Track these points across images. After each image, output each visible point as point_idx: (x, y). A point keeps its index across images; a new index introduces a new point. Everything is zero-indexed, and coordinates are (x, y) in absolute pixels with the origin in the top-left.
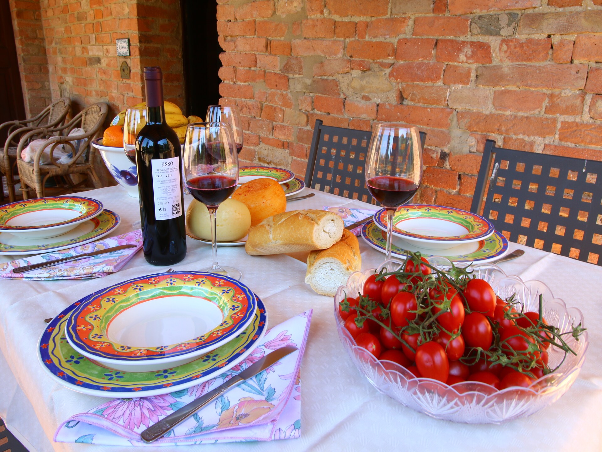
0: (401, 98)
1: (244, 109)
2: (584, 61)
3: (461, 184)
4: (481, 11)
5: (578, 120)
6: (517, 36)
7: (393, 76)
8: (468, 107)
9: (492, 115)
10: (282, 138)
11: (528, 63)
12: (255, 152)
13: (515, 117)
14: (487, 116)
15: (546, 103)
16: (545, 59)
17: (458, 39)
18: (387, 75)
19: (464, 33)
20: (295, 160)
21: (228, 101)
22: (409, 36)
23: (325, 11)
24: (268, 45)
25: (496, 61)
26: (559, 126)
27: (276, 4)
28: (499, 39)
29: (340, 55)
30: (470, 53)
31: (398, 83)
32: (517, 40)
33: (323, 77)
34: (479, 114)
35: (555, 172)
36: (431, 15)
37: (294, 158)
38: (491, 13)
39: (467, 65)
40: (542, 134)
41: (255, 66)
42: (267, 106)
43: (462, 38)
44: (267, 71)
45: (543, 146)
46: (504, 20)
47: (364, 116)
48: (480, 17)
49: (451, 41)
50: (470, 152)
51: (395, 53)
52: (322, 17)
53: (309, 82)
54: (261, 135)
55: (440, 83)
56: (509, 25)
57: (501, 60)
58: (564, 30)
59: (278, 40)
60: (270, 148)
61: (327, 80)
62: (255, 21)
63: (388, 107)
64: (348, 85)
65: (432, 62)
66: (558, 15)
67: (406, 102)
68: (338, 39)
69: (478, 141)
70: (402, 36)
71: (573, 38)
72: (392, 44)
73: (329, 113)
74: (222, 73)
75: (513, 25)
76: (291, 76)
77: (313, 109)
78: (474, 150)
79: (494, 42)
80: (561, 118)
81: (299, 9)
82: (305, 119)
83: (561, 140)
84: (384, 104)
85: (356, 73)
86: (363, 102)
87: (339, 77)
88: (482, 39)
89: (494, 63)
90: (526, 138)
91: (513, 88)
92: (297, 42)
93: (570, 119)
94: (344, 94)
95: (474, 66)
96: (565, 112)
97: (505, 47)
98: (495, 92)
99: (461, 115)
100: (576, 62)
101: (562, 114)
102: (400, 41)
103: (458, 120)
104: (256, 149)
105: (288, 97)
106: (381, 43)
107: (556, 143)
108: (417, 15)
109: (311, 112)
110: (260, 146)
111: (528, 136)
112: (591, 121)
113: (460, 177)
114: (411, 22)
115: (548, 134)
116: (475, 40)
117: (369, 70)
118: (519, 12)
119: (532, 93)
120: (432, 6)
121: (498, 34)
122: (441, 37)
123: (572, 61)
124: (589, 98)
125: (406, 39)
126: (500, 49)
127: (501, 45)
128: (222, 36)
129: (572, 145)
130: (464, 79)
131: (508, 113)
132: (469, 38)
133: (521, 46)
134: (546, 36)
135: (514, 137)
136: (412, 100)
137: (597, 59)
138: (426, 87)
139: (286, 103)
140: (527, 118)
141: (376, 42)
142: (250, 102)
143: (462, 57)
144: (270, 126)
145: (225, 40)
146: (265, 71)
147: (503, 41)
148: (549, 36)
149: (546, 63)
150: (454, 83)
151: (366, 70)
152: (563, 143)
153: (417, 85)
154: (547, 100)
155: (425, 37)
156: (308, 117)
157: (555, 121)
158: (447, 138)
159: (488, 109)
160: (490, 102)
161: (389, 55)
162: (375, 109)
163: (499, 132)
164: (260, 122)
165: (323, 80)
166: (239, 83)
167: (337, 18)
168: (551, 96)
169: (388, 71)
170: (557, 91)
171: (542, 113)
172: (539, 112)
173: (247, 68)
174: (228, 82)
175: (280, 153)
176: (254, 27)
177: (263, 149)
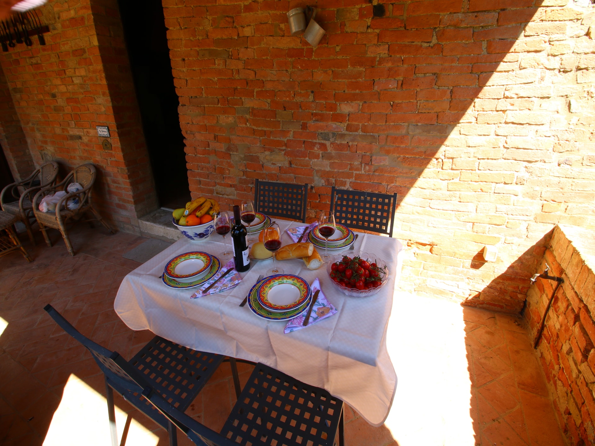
0: (290, 163)
1: (204, 169)
2: (361, 152)
3: (320, 198)
4: (321, 131)
5: (360, 173)
6: (336, 142)
7: (286, 155)
8: (320, 168)
9: (329, 171)
10: (230, 183)
11: (342, 152)
12: (214, 190)
13: (338, 172)
14: (328, 171)
15: (349, 167)
16: (347, 150)
17: (313, 141)
18: (283, 154)
19: (315, 139)
20: (238, 193)
21: (192, 165)
22: (291, 138)
23: (247, 124)
24: (215, 137)
25: (329, 151)
26: (354, 175)
27: (218, 117)
28: (330, 142)
29: (258, 145)
30: (318, 147)
31: (289, 158)
32: (337, 143)
33: (250, 154)
34: (324, 171)
36: (301, 130)
37: (238, 191)
38: (325, 132)
39: (318, 152)
40: (349, 178)
41: (209, 147)
42: (218, 167)
43: (314, 141)
44: (216, 150)
45: (349, 182)
46: (331, 135)
47: (274, 172)
48: (321, 133)
49: (310, 141)
50: (323, 185)
51: (286, 145)
52: (246, 126)
53: (242, 156)
54: (216, 181)
55: (307, 158)
56: (333, 137)
57: (331, 150)
58: (353, 141)
59: (222, 135)
60: (223, 187)
61: (252, 155)
62: (206, 125)
63: (285, 168)
64: (264, 158)
65: (303, 149)
66: (350, 135)
67: (293, 166)
68: (256, 137)
69: (325, 181)
70: (288, 138)
71: (356, 143)
72: (284, 141)
73: (255, 171)
74: (186, 150)
75: (334, 137)
76: (231, 153)
77: (246, 169)
78: (324, 185)
79: (328, 143)
80: (355, 172)
81: (233, 122)
82: (243, 173)
83: (355, 180)
84: (283, 167)
85: (267, 153)
86: (273, 166)
87: (259, 155)
88: (322, 142)
89: (329, 152)
90: (343, 180)
91: (337, 161)
92: (233, 137)
93: (358, 172)
94: (262, 162)
95: (321, 152)
96: (356, 170)
97: (332, 146)
98: (330, 162)
99: (317, 171)
100: (358, 152)
101: (355, 171)
102: (287, 140)
103: (316, 173)
104: (214, 188)
105: (231, 163)
106: (278, 140)
107: (354, 181)
108: (294, 130)
109: (245, 170)
110: (216, 187)
111: (344, 179)
112: (365, 173)
113: (319, 195)
114: (292, 133)
115: (351, 178)
116: (320, 142)
117: (274, 151)
118: (336, 132)
119: (344, 163)
120: (301, 127)
121: (329, 140)
122: (306, 140)
123: (356, 152)
124: (363, 165)
125: (290, 140)
126: (330, 146)
127: (331, 145)
128: (185, 131)
129: (359, 182)
130: (317, 157)
131: (336, 170)
132: (317, 141)
133: (338, 145)
134: (346, 142)
135: (339, 179)
136: (296, 165)
137: (364, 151)
138: (302, 160)
139: (230, 166)
140: (343, 172)
141: (276, 140)
142: (208, 165)
143: (316, 149)
144: (222, 177)
145: (186, 133)
146: (215, 150)
147: (331, 143)
148: (348, 142)
149: (348, 152)
150: (314, 159)
151: (272, 151)
152: (356, 181)
153: (298, 159)
154: (349, 166)
155: (299, 139)
156: (243, 172)
157: (352, 173)
158: (313, 181)
159: (328, 169)
160: (328, 166)
161: (283, 146)
162: (279, 169)
163: (333, 177)
164: (216, 175)
165: (250, 155)
166: (198, 155)
167: (255, 128)
168: (351, 164)
169: (283, 152)
170: (352, 163)
171: (348, 170)
172: (347, 170)
173: (204, 148)
174: (191, 155)
175: (229, 190)
176: (205, 128)
177: (219, 188)
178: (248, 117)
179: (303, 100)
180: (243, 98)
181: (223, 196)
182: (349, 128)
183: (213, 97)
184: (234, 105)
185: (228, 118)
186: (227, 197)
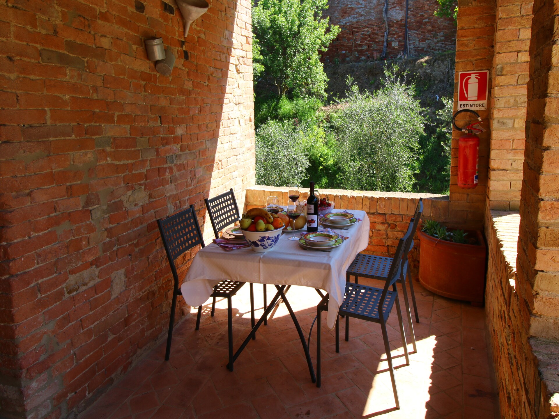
1: (49, 256)
2: (189, 169)
4: (168, 155)
5: (191, 188)
7: (147, 189)
8: (170, 194)
10: (90, 259)
11: (181, 172)
12: (63, 289)
14: (175, 195)
15: (186, 185)
16: (183, 170)
18: (143, 189)
19: (165, 164)
22: (149, 168)
23: (108, 159)
24: (68, 190)
25: (174, 173)
26: (189, 191)
27: (72, 156)
29: (122, 185)
30: (168, 171)
31: (148, 192)
32: (178, 164)
33: (113, 201)
34: (173, 195)
36: (155, 157)
37: (100, 268)
38: (171, 155)
39: (168, 177)
41: (56, 211)
42: (72, 241)
43: (165, 166)
44: (69, 211)
46: (174, 157)
47: (138, 215)
48: (168, 157)
49: (162, 168)
50: (173, 212)
51: (146, 177)
52: (106, 162)
53: (105, 207)
55: (162, 187)
56: (175, 159)
57: (176, 172)
58: (185, 159)
59: (77, 184)
60: (78, 274)
61: (116, 202)
62: (52, 172)
64: (127, 201)
66: (183, 155)
67: (151, 200)
68: (118, 175)
69: (174, 206)
70: (146, 168)
71: (187, 162)
72: (143, 173)
73: (119, 223)
76: (91, 208)
77: (109, 225)
79: (173, 166)
81: (92, 159)
82: (107, 234)
84: (145, 205)
85: (129, 193)
86: (136, 207)
87: (123, 198)
88: (170, 165)
91: (179, 182)
92: (93, 182)
94: (125, 207)
95: (170, 177)
98: (175, 185)
99: (169, 198)
102: (147, 171)
103: (169, 200)
104: (64, 285)
105: (92, 225)
106: (140, 173)
108: (151, 158)
109: (109, 227)
110: (68, 280)
111: (184, 198)
114: (149, 161)
117: (135, 189)
118: (176, 154)
119: (183, 182)
120: (155, 153)
121: (173, 163)
122: (159, 167)
124: (192, 180)
127: (175, 167)
130: (168, 182)
131: (179, 192)
132: (167, 166)
133: (179, 166)
135: (182, 200)
136: (154, 198)
137: (191, 167)
138: (158, 190)
139: (90, 229)
140: (183, 191)
141: (138, 173)
142: (54, 246)
143: (167, 174)
144: (78, 256)
146: (67, 213)
147: (175, 165)
148: (183, 162)
150: (165, 185)
152: (190, 197)
153: (156, 190)
154: (186, 183)
155: (154, 167)
156: (107, 231)
158: (167, 210)
159: (175, 192)
160: (175, 189)
162: (141, 209)
163: (178, 200)
164: (69, 258)
165: (113, 203)
167: (117, 163)
169: (143, 187)
170: (187, 180)
172: (185, 188)
173: (47, 216)
175: (86, 274)
176: (51, 178)
177: (72, 279)
178: (108, 149)
179: (154, 125)
180: (103, 125)
181: (78, 292)
182: (182, 149)
183: (64, 124)
184: (94, 135)
185: (86, 154)
186: (85, 288)
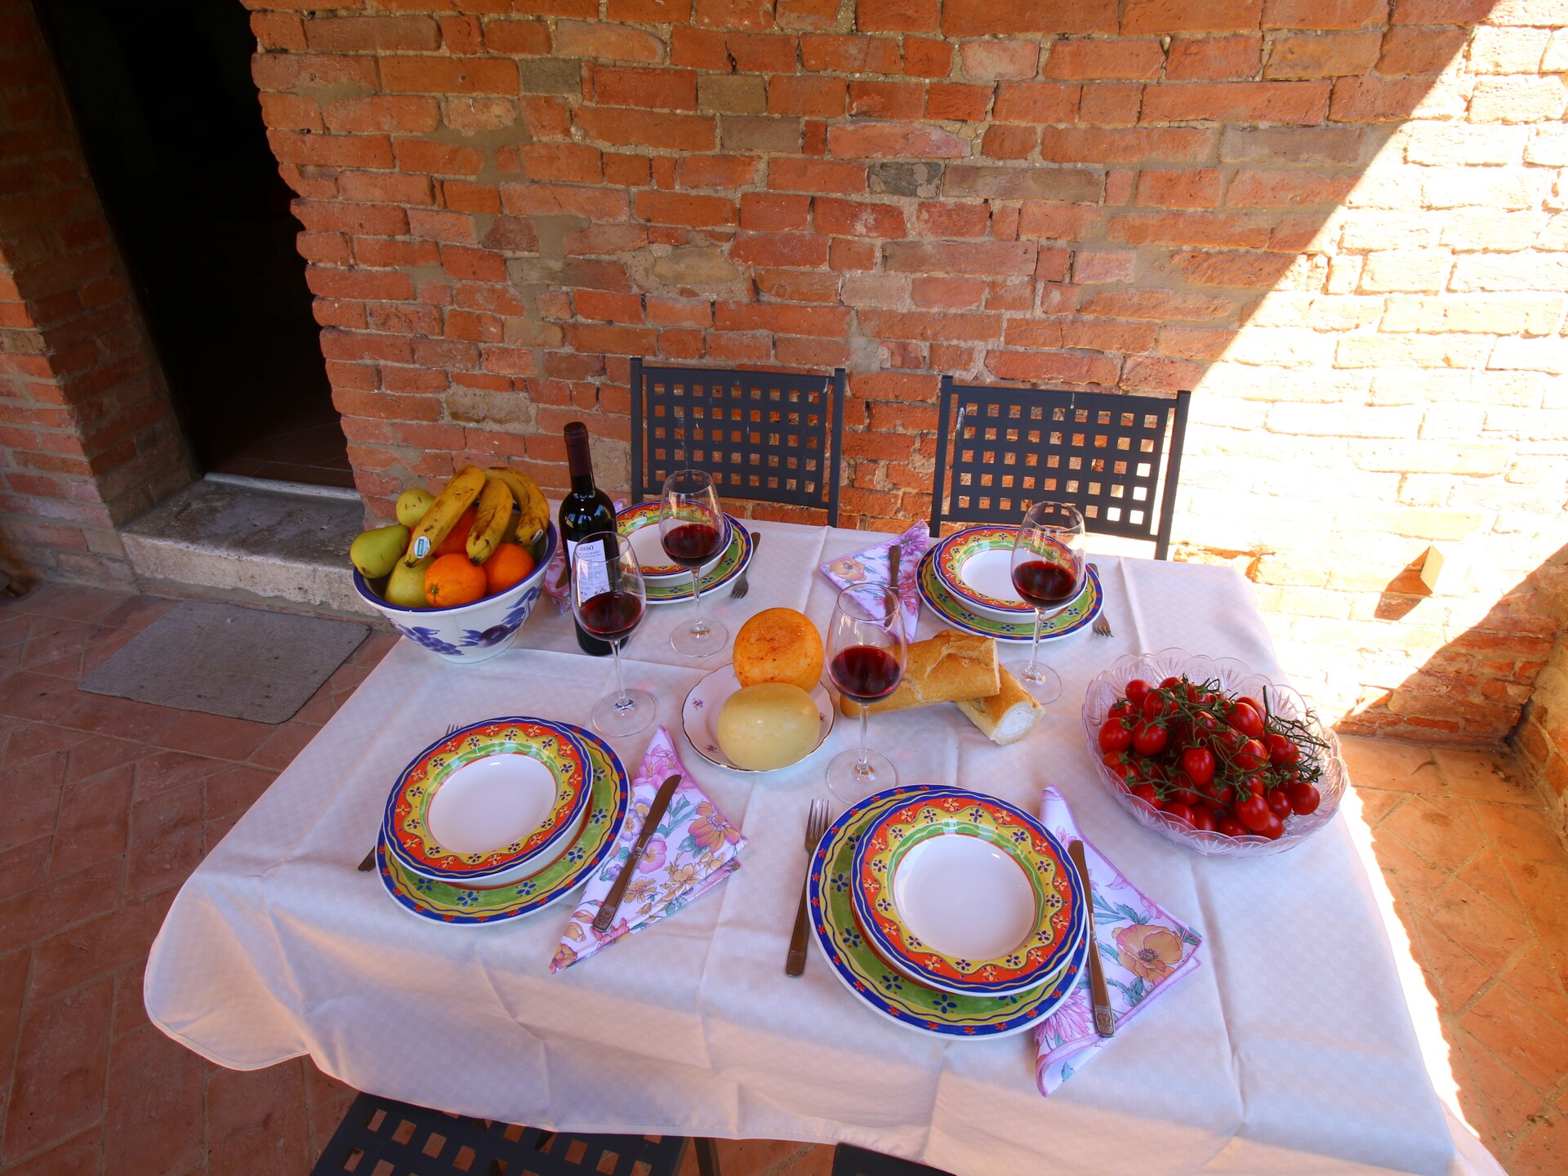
0: (756, 288)
1: (394, 321)
2: (1033, 237)
3: (871, 416)
4: (884, 157)
5: (1028, 316)
6: (942, 199)
7: (739, 256)
8: (874, 304)
9: (911, 314)
10: (509, 373)
11: (960, 239)
12: (439, 402)
13: (945, 315)
14: (904, 315)
15: (986, 294)
16: (982, 233)
17: (848, 198)
18: (726, 253)
19: (859, 190)
20: (545, 410)
21: (341, 307)
22: (761, 188)
23: (573, 130)
24: (435, 190)
25: (912, 236)
26: (1005, 325)
27: (443, 105)
28: (916, 201)
29: (623, 218)
30: (871, 221)
31: (749, 268)
32: (943, 205)
33: (588, 256)
34: (891, 312)
35: (1036, 413)
36: (800, 156)
37: (541, 406)
38: (900, 160)
39: (867, 240)
40: (983, 338)
41: (408, 231)
42: (454, 314)
43: (855, 197)
44: (442, 243)
45: (985, 353)
46: (921, 174)
47: (688, 324)
48: (883, 166)
49: (836, 200)
50: (882, 368)
51: (738, 216)
52: (568, 140)
53: (556, 265)
54: (449, 368)
55: (825, 268)
56: (929, 182)
57: (920, 234)
58: (1007, 193)
59: (464, 182)
60: (478, 392)
61: (598, 262)
62: (387, 137)
63: (733, 306)
64: (646, 271)
65: (808, 232)
66: (997, 171)
67: (765, 297)
68: (610, 185)
69: (893, 353)
70: (747, 188)
71: (1018, 204)
72: (730, 202)
73: (610, 322)
74: (305, 245)
75: (936, 181)
76: (508, 254)
77: (572, 317)
78: (888, 365)
79: (908, 206)
80: (1007, 315)
81: (508, 122)
82: (560, 335)
83: (1007, 343)
84: (725, 303)
85: (660, 249)
86: (684, 300)
87: (626, 257)
88: (888, 199)
89: (910, 238)
90: (962, 344)
91: (940, 275)
92: (515, 187)
93: (1018, 315)
94: (640, 287)
95: (879, 242)
96: (1012, 306)
97: (925, 216)
98: (914, 281)
99: (864, 316)
100: (1023, 238)
101: (1008, 308)
102: (745, 196)
103: (859, 323)
104: (442, 396)
105: (508, 295)
106: (707, 198)
107: (1001, 348)
108: (773, 154)
109: (571, 321)
110: (450, 391)
111: (965, 340)
112: (1044, 316)
113: (868, 405)
114: (762, 166)
115: (991, 336)
116: (878, 202)
117: (687, 243)
118: (941, 162)
119: (967, 280)
120: (800, 141)
121: (913, 193)
122: (820, 194)
123: (1017, 239)
124: (1040, 286)
125: (757, 194)
126: (918, 218)
127: (919, 211)
128: (292, 166)
129: (1022, 349)
130: (863, 260)
131: (935, 310)
132: (867, 198)
133: (949, 213)
134: (982, 200)
135: (945, 343)
136: (778, 295)
137: (1049, 234)
138: (802, 273)
139: (506, 305)
140: (962, 315)
141: (698, 197)
142: (407, 307)
143: (860, 228)
144: (473, 352)
145: (301, 173)
146: (437, 244)
147: (922, 205)
148: (986, 201)
149: (985, 238)
150: (850, 268)
151: (677, 241)
152: (1010, 347)
153: (786, 272)
154: (987, 290)
155: (791, 192)
156: (562, 328)
157: (999, 318)
158: (845, 352)
159: (905, 305)
160: (907, 295)
161: (727, 221)
162: (709, 311)
163: (923, 337)
164: (445, 346)
165: (589, 261)
166: (363, 266)
167: (606, 146)
168: (993, 285)
169: (727, 247)
170: (1000, 279)
171: (982, 308)
172: (977, 308)
173: (384, 237)
174: (330, 265)
175: (504, 400)
176: (386, 150)
177: (461, 395)
178: (574, 99)
179: (810, 29)
180: (550, 19)
181: (480, 426)
182: (993, 143)
183: (410, 12)
184: (514, 50)
185: (487, 106)
186: (496, 427)
